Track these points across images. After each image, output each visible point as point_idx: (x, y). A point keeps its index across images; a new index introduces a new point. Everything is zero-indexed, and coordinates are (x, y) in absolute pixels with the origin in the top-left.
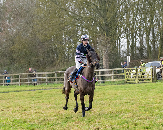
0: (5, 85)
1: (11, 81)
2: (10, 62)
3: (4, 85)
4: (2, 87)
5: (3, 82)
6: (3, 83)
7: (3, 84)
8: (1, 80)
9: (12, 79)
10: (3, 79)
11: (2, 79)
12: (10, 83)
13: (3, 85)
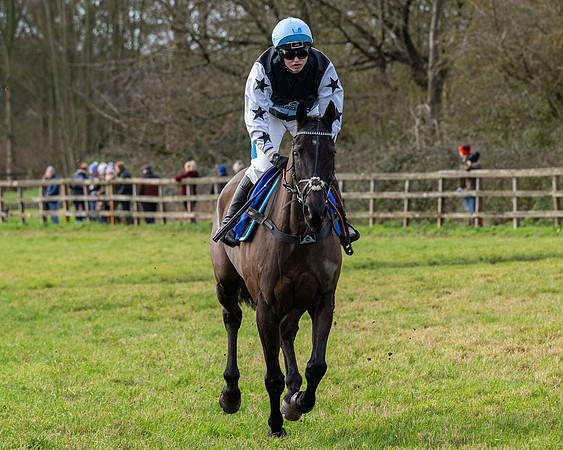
0: (522, 223)
1: (555, 206)
2: (551, 105)
3: (519, 220)
4: (508, 235)
5: (511, 210)
6: (511, 214)
7: (511, 219)
8: (503, 198)
9: (558, 195)
10: (515, 192)
11: (507, 193)
12: (548, 214)
13: (515, 221)
